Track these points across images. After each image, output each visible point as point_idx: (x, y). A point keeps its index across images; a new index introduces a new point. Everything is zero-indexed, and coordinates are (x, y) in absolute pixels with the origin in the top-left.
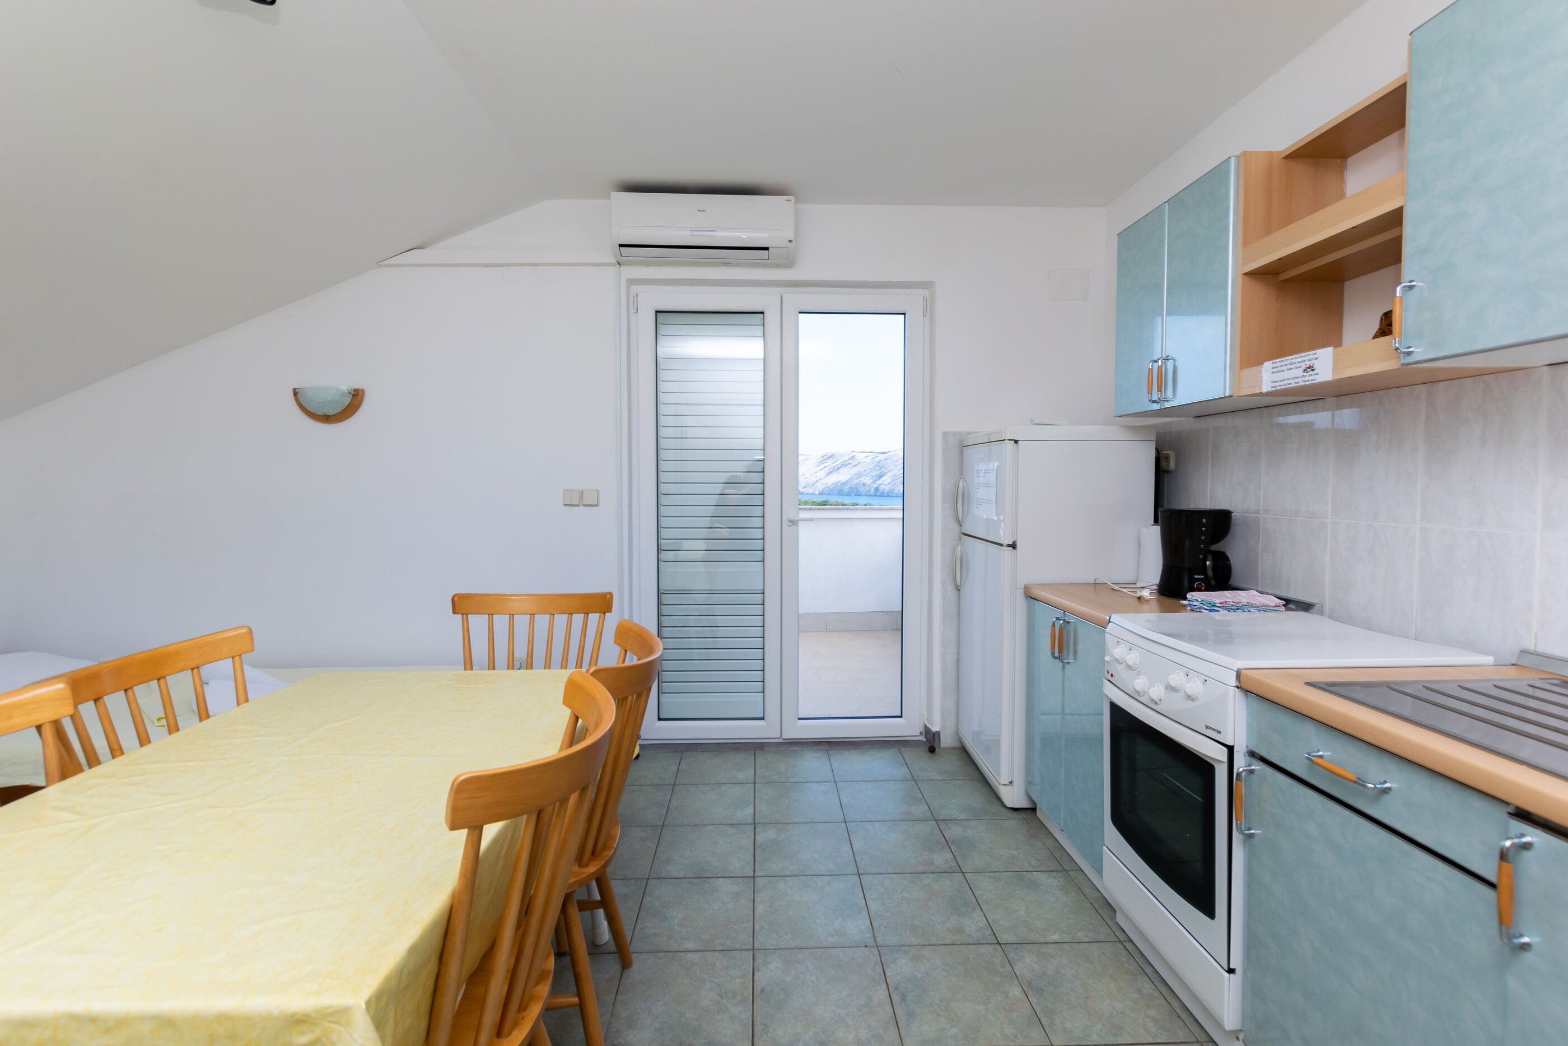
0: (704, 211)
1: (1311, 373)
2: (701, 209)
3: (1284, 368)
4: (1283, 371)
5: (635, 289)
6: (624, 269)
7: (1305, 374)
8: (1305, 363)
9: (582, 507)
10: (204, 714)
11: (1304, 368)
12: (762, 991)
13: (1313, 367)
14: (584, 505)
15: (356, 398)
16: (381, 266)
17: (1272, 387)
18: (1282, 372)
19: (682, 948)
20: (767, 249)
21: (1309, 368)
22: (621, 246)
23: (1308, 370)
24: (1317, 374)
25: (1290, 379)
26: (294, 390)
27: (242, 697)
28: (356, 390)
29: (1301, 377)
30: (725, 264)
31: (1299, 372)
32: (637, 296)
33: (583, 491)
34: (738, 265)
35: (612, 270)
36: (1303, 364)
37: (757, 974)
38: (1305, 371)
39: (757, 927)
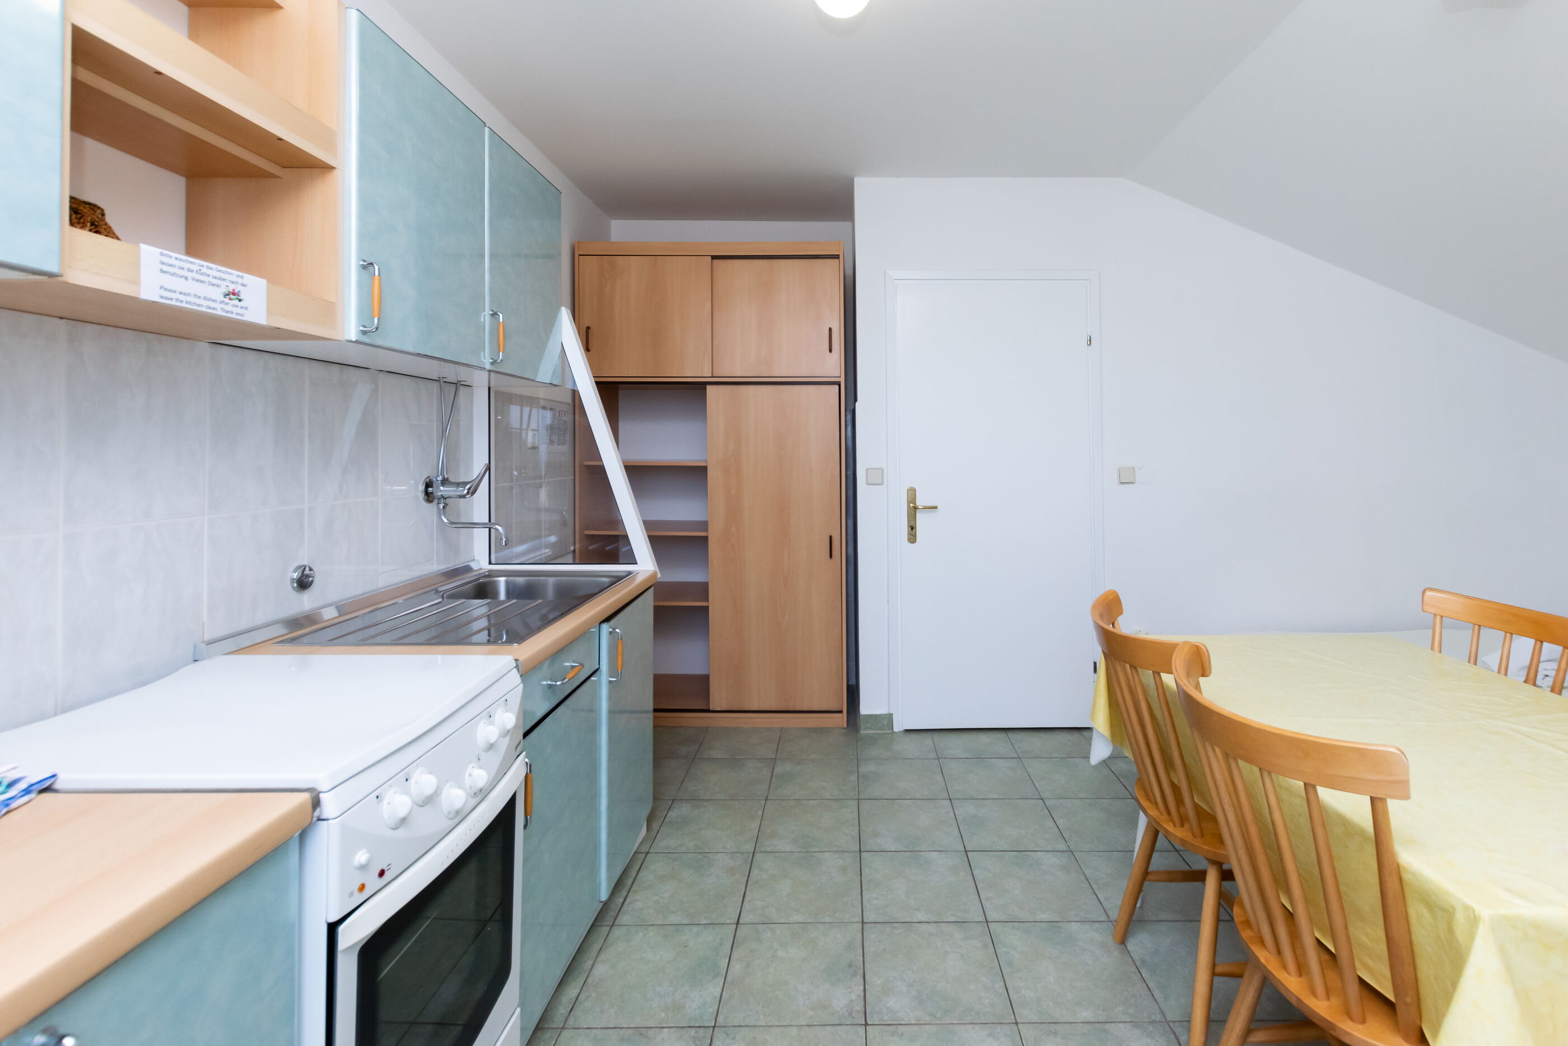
1: (236, 302)
3: (189, 275)
4: (186, 278)
7: (227, 300)
8: (227, 283)
11: (225, 290)
13: (238, 295)
17: (162, 297)
18: (183, 280)
21: (234, 294)
23: (232, 296)
24: (246, 308)
25: (199, 297)
29: (221, 303)
31: (217, 294)
36: (223, 284)
38: (226, 295)
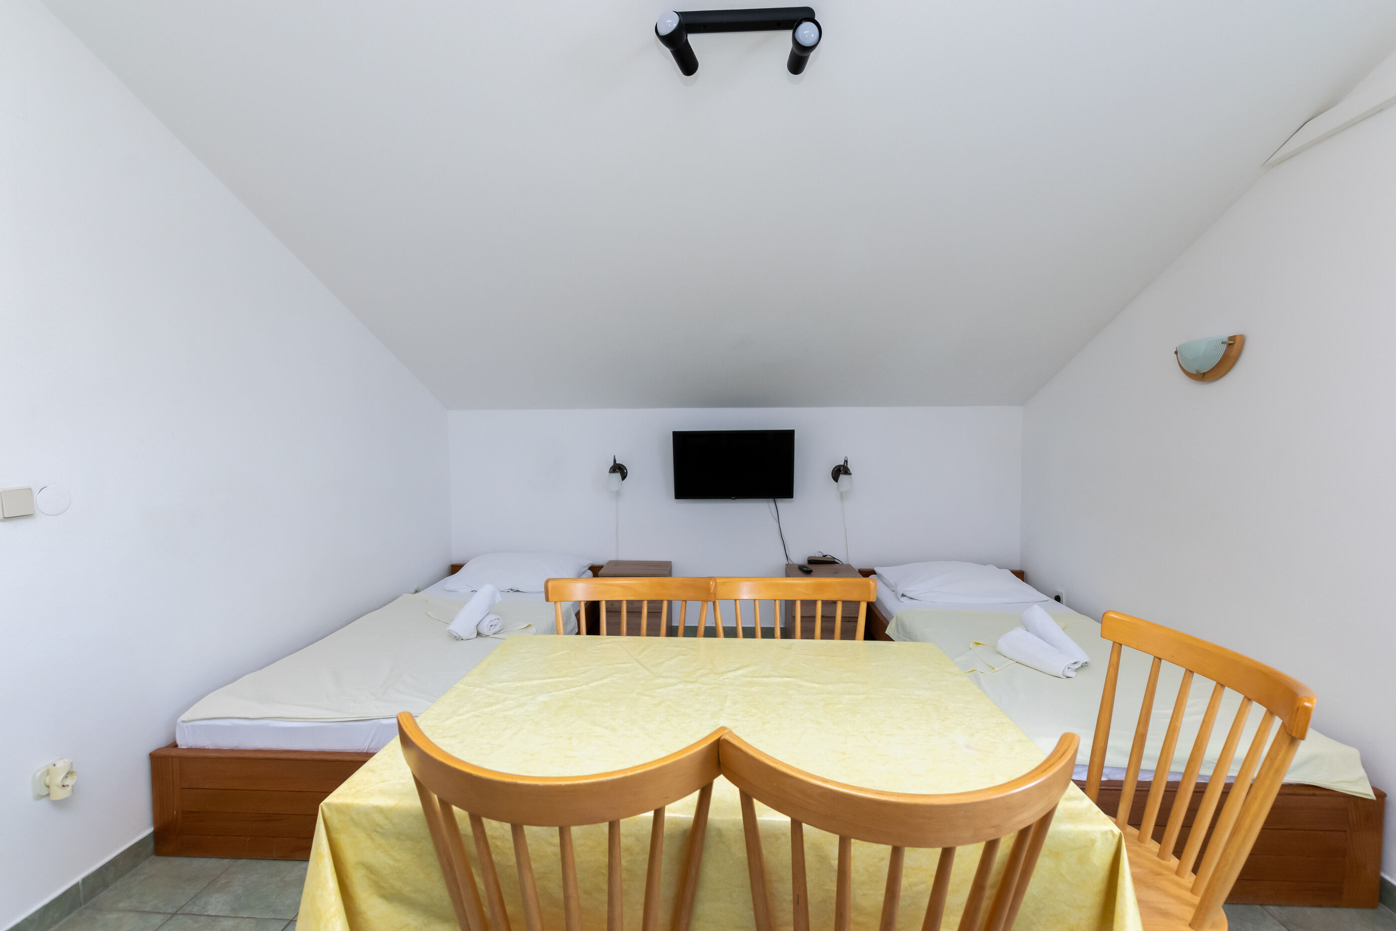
15: (1233, 347)
16: (1270, 167)
28: (1233, 338)
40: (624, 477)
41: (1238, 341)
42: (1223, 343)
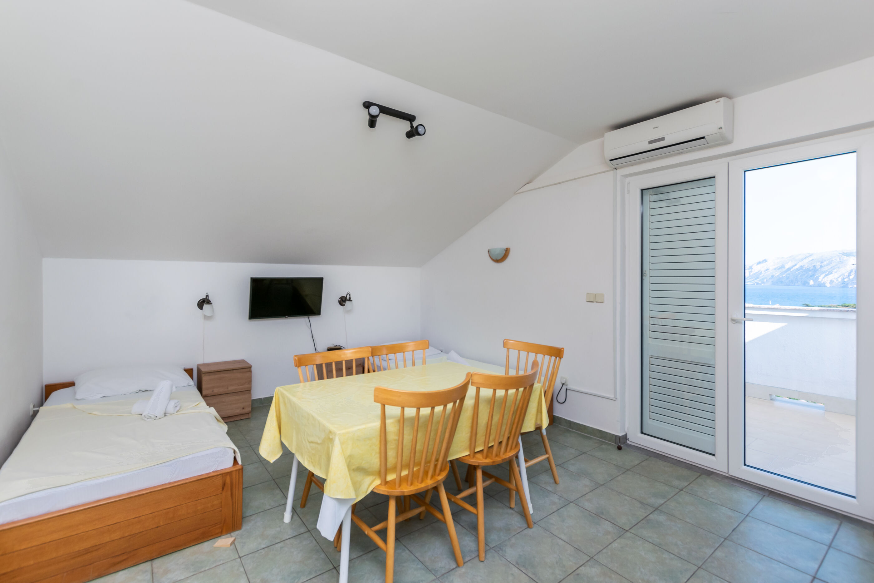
0: (657, 127)
2: (655, 127)
5: (628, 180)
6: (618, 171)
9: (595, 303)
10: (414, 364)
12: (578, 574)
14: (597, 302)
15: (507, 251)
16: (516, 194)
19: (559, 536)
20: (703, 138)
22: (611, 160)
26: (488, 250)
27: (424, 362)
28: (507, 249)
30: (680, 153)
32: (629, 183)
33: (595, 295)
34: (690, 152)
35: (612, 173)
37: (583, 567)
39: (604, 551)
40: (209, 302)
41: (508, 249)
42: (504, 250)
